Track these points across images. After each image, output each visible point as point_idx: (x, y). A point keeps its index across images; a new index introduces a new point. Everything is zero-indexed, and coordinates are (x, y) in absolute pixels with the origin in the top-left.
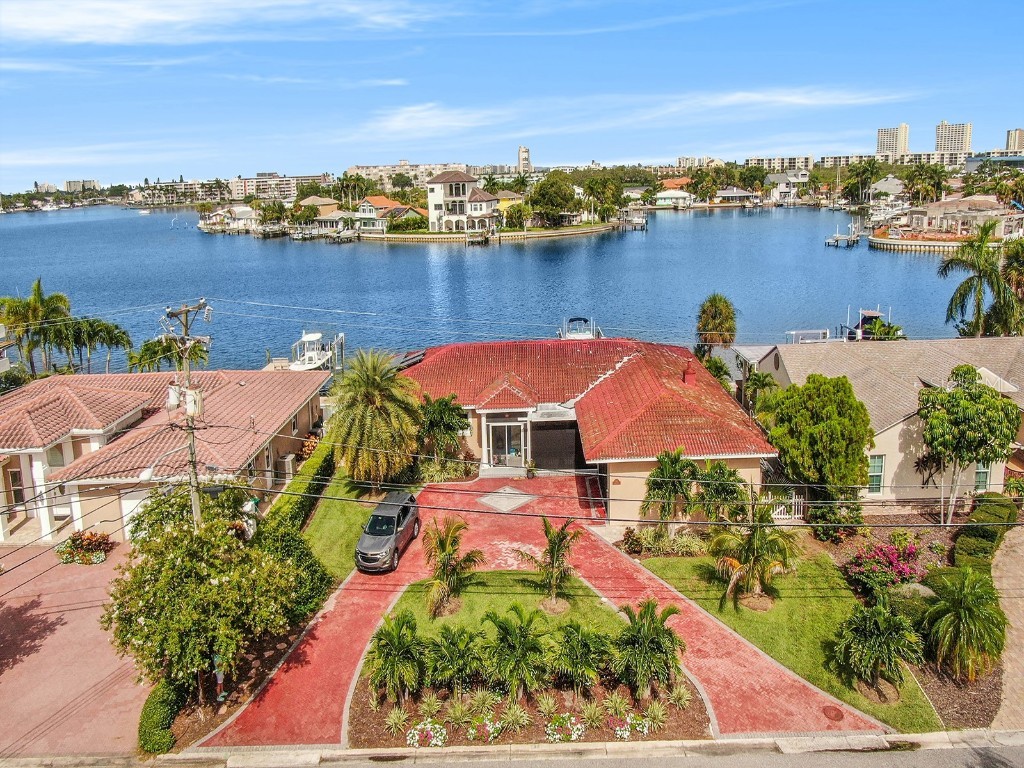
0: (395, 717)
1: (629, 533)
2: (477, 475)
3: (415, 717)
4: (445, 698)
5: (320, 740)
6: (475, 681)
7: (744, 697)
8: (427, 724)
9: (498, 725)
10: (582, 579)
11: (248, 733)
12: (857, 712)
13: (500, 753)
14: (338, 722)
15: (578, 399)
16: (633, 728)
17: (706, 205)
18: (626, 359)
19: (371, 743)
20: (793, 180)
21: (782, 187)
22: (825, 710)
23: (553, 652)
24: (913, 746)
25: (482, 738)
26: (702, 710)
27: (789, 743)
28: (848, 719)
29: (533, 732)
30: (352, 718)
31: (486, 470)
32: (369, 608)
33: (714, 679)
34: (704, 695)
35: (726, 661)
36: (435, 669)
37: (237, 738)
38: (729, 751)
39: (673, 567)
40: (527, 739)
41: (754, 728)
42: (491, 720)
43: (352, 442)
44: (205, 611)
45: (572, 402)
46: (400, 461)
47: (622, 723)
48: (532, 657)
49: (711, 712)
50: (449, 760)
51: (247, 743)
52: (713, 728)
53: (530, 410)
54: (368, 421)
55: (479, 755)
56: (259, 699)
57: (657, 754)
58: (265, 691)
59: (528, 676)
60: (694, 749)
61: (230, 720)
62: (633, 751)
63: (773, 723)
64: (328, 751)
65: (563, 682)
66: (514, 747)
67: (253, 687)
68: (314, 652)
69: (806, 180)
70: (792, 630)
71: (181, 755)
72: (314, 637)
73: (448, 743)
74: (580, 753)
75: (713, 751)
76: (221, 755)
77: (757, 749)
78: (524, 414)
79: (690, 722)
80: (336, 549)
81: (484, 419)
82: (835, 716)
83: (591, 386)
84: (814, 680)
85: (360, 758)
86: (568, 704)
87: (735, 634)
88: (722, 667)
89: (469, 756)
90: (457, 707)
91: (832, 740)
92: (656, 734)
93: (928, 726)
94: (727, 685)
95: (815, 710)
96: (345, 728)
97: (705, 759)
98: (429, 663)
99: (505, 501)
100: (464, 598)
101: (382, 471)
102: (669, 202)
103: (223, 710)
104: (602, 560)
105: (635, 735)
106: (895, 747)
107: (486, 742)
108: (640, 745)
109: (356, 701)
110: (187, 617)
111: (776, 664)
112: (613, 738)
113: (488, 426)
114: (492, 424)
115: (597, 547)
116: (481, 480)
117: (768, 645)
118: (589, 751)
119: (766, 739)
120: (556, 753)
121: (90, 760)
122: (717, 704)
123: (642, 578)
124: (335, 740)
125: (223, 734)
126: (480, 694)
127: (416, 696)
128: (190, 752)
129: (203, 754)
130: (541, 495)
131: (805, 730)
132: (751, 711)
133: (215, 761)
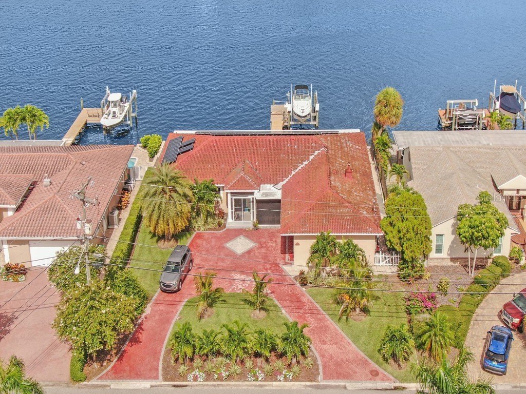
0: (182, 368)
1: (302, 273)
2: (225, 227)
3: (191, 369)
4: (204, 361)
5: (150, 378)
6: (218, 353)
7: (338, 364)
8: (196, 372)
9: (227, 374)
10: (274, 299)
11: (117, 373)
12: (386, 373)
13: (228, 385)
14: (157, 370)
15: (284, 182)
16: (285, 376)
18: (316, 152)
19: (172, 380)
22: (372, 372)
23: (252, 343)
24: (404, 388)
25: (220, 379)
26: (317, 369)
27: (350, 385)
28: (380, 376)
29: (242, 376)
30: (164, 369)
31: (231, 222)
32: (168, 313)
33: (326, 355)
34: (320, 363)
35: (334, 346)
36: (200, 349)
37: (113, 376)
38: (325, 387)
39: (322, 294)
40: (239, 379)
41: (338, 378)
42: (224, 371)
43: (155, 217)
44: (101, 325)
45: (280, 185)
46: (181, 224)
47: (281, 373)
48: (243, 345)
49: (321, 370)
50: (206, 388)
51: (118, 378)
52: (320, 377)
53: (255, 191)
54: (163, 206)
55: (218, 386)
56: (120, 359)
57: (294, 388)
58: (122, 356)
59: (241, 353)
60: (310, 386)
61: (109, 368)
62: (284, 386)
63: (347, 376)
64: (154, 383)
65: (258, 355)
66: (234, 383)
67: (116, 354)
68: (143, 336)
70: (369, 332)
71: (90, 383)
72: (142, 329)
73: (206, 380)
74: (261, 386)
75: (318, 387)
76: (107, 383)
77: (337, 387)
78: (252, 194)
79: (311, 375)
80: (149, 277)
81: (229, 195)
82: (375, 374)
83: (293, 173)
84: (371, 357)
85: (168, 386)
86: (259, 364)
87: (342, 333)
88: (331, 349)
89: (215, 386)
90: (209, 365)
91: (370, 385)
92: (296, 379)
94: (331, 358)
95: (367, 372)
96: (160, 372)
97: (314, 391)
98: (198, 346)
99: (240, 246)
100: (214, 309)
101: (172, 230)
103: (105, 364)
104: (286, 288)
105: (286, 379)
106: (396, 388)
107: (222, 380)
108: (288, 384)
109: (165, 360)
110: (94, 327)
111: (357, 349)
112: (276, 380)
113: (232, 198)
114: (234, 198)
115: (285, 280)
116: (228, 230)
117: (356, 339)
118: (265, 385)
119: (341, 383)
120: (251, 386)
121: (51, 384)
122: (324, 367)
123: (304, 300)
124: (156, 378)
125: (107, 374)
126: (220, 359)
127: (192, 360)
128: (94, 382)
129: (100, 383)
130: (260, 243)
131: (359, 380)
132: (338, 370)
133: (105, 386)
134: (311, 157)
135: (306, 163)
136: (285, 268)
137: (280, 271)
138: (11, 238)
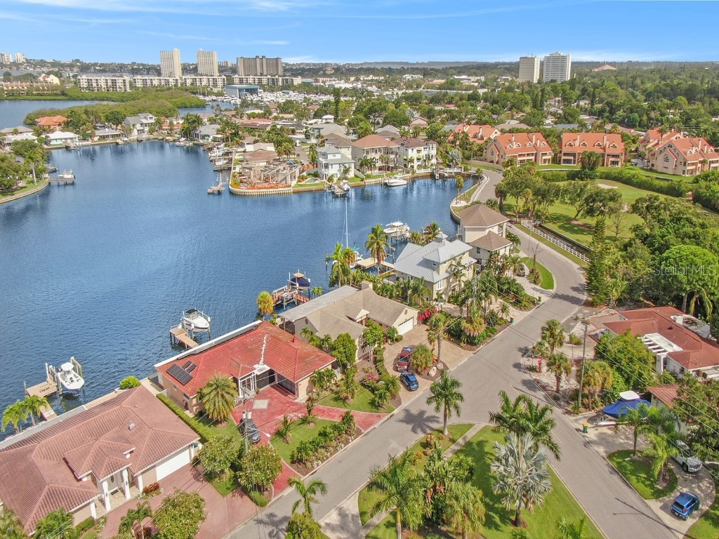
7: (364, 422)
8: (315, 462)
9: (329, 454)
11: (280, 488)
12: (382, 413)
13: (333, 458)
15: (262, 360)
17: (89, 142)
18: (265, 338)
19: (307, 473)
20: (144, 121)
21: (139, 127)
24: (393, 415)
25: (327, 458)
26: (359, 429)
27: (376, 426)
28: (382, 416)
30: (298, 472)
33: (356, 421)
35: (355, 417)
38: (368, 433)
39: (326, 401)
40: (336, 452)
41: (369, 427)
42: (326, 454)
45: (262, 362)
47: (349, 439)
50: (326, 465)
51: (283, 490)
52: (363, 431)
53: (254, 371)
55: (330, 461)
57: (357, 442)
60: (363, 436)
61: (273, 489)
62: (354, 443)
63: (371, 424)
66: (335, 455)
69: (153, 121)
70: (361, 403)
71: (272, 501)
73: (322, 463)
74: (346, 449)
75: (366, 435)
76: (281, 495)
77: (372, 430)
78: (252, 373)
79: (359, 433)
81: (239, 381)
82: (379, 416)
83: (262, 354)
84: (372, 412)
85: (308, 477)
88: (355, 419)
91: (382, 421)
92: (355, 438)
93: (394, 410)
94: (359, 421)
95: (376, 417)
96: (299, 474)
97: (366, 437)
99: (261, 405)
102: (59, 142)
105: (352, 440)
106: (391, 416)
107: (329, 458)
108: (354, 441)
109: (294, 469)
111: (363, 412)
112: (349, 443)
117: (359, 409)
119: (372, 427)
120: (343, 451)
121: (253, 516)
122: (362, 427)
123: (321, 408)
125: (276, 492)
128: (273, 500)
129: (276, 498)
130: (268, 398)
131: (377, 422)
132: (367, 424)
133: (281, 497)
134: (265, 341)
135: (264, 345)
136: (296, 401)
137: (296, 404)
138: (142, 471)
